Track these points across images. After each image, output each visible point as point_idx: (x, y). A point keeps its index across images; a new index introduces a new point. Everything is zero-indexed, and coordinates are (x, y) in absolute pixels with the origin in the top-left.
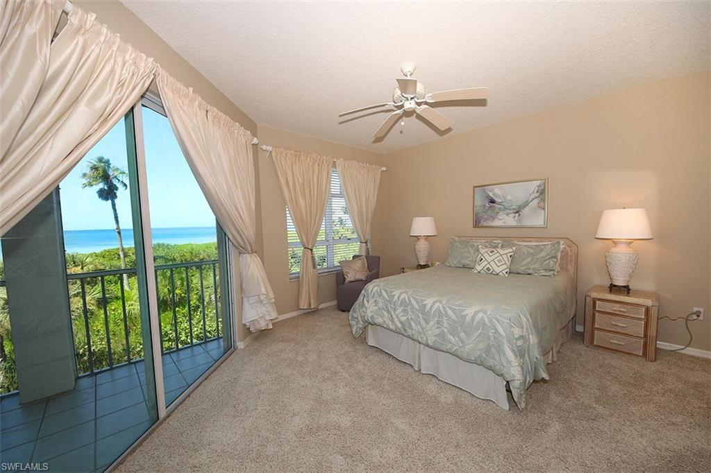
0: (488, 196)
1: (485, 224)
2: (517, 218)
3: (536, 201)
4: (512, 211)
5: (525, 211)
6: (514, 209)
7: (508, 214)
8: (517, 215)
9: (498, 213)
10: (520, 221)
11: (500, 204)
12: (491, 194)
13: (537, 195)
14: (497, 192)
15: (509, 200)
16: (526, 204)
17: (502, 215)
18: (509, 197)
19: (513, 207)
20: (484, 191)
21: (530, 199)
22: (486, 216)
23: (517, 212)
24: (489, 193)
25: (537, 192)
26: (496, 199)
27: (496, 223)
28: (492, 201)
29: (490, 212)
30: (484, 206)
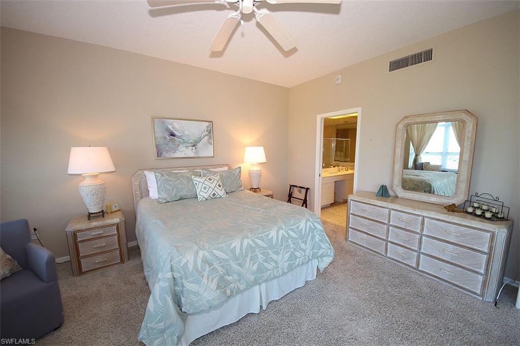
0: (168, 129)
1: (168, 155)
2: (194, 151)
3: (206, 138)
4: (190, 145)
5: (200, 145)
6: (192, 143)
7: (187, 147)
8: (194, 148)
9: (178, 145)
10: (197, 153)
11: (179, 137)
12: (170, 127)
13: (207, 133)
14: (176, 126)
15: (187, 135)
16: (200, 139)
17: (182, 148)
18: (187, 133)
19: (190, 141)
20: (163, 123)
21: (202, 136)
22: (167, 148)
23: (194, 146)
24: (168, 125)
25: (207, 131)
26: (176, 133)
27: (178, 154)
28: (173, 135)
29: (171, 145)
30: (165, 138)
